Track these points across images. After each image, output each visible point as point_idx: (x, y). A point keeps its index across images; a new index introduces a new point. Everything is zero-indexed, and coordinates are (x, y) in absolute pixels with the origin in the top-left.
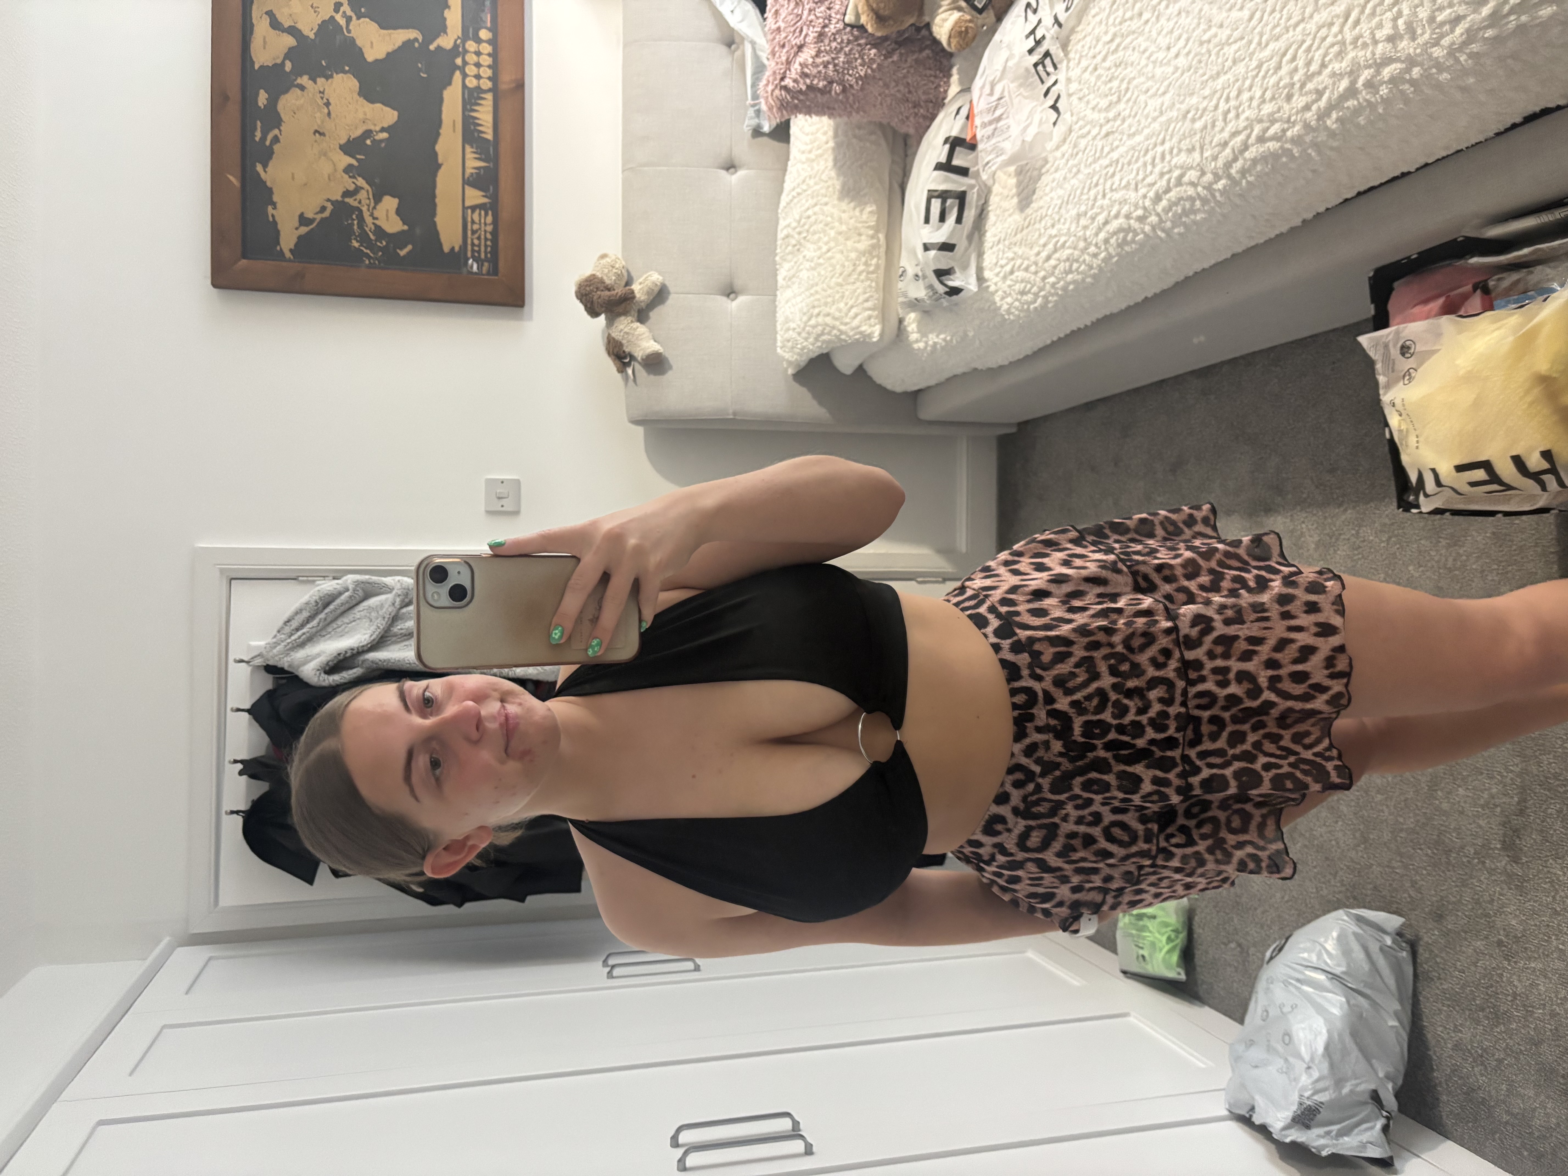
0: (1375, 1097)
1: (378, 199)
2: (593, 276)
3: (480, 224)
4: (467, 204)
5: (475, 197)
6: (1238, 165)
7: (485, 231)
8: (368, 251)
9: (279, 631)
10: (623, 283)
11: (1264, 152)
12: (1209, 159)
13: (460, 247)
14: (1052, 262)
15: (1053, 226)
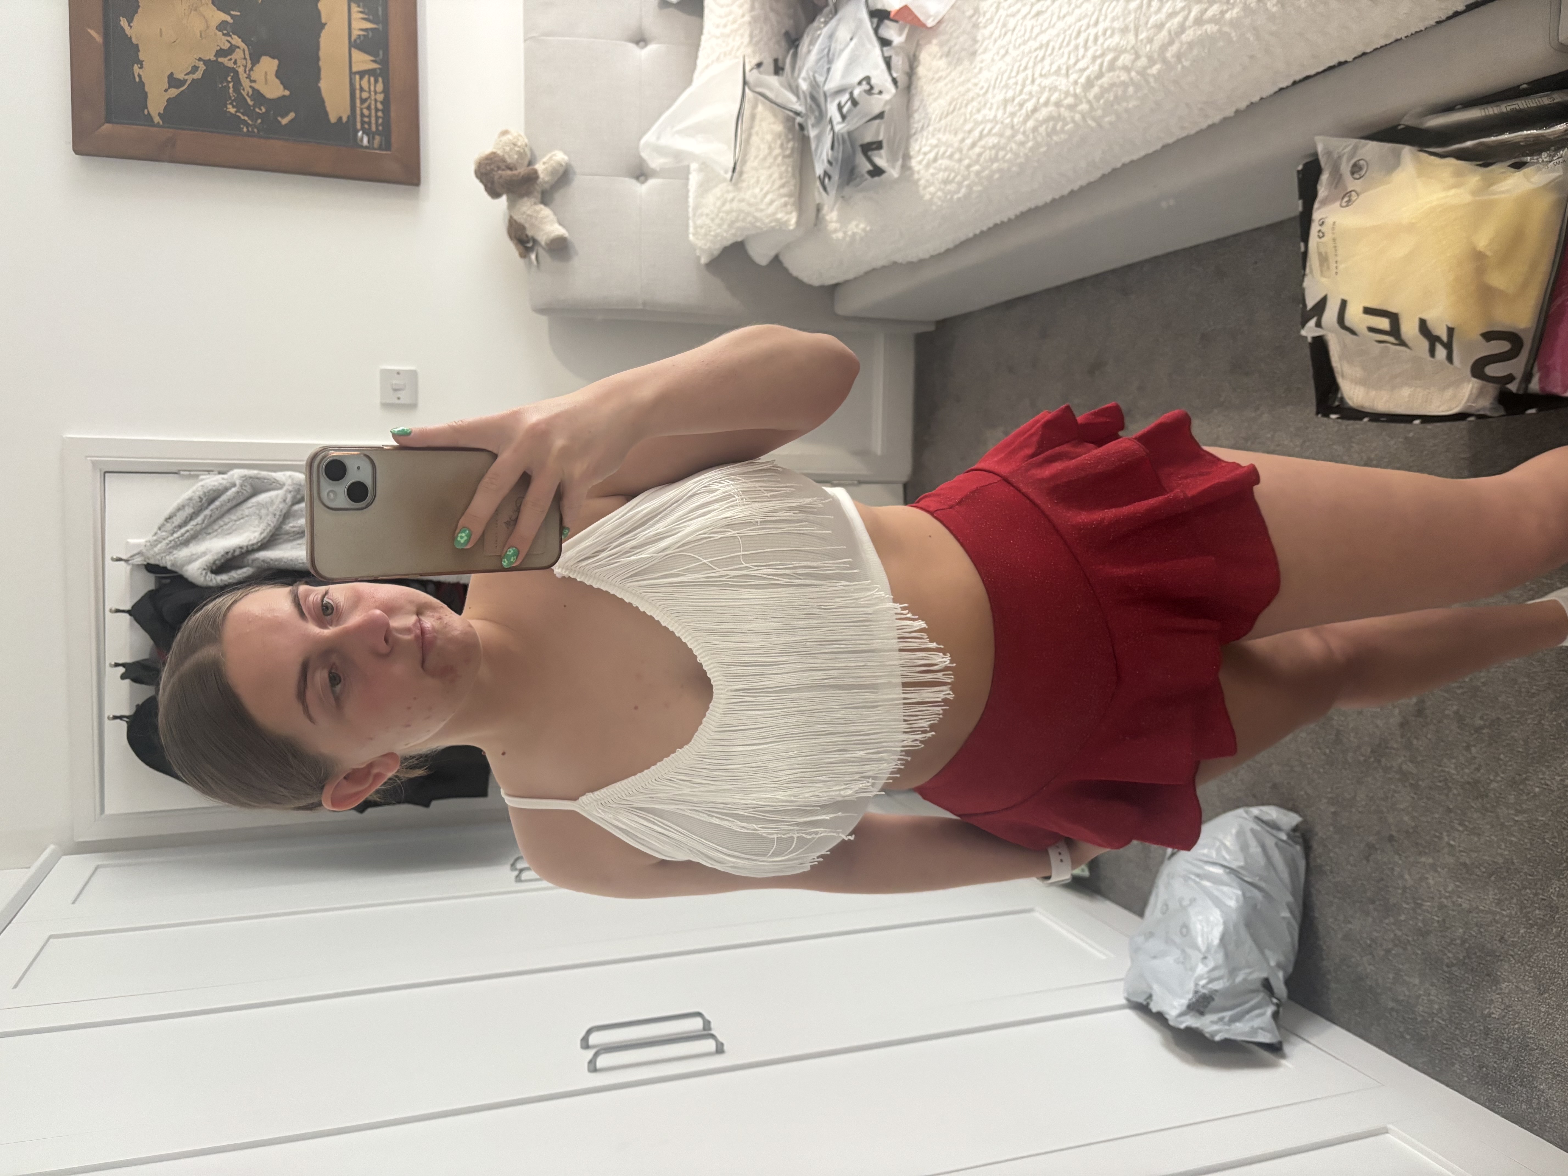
0: (1267, 985)
1: (255, 60)
2: (494, 153)
3: (370, 92)
4: (354, 69)
5: (363, 61)
6: (1174, 48)
7: (376, 101)
8: (246, 118)
9: (160, 529)
10: (526, 162)
11: (1201, 35)
12: (1145, 41)
13: (348, 117)
14: (977, 150)
15: (979, 111)
